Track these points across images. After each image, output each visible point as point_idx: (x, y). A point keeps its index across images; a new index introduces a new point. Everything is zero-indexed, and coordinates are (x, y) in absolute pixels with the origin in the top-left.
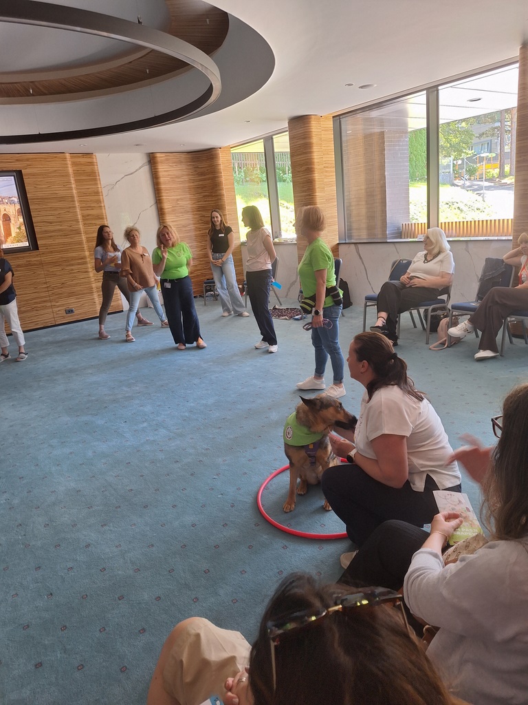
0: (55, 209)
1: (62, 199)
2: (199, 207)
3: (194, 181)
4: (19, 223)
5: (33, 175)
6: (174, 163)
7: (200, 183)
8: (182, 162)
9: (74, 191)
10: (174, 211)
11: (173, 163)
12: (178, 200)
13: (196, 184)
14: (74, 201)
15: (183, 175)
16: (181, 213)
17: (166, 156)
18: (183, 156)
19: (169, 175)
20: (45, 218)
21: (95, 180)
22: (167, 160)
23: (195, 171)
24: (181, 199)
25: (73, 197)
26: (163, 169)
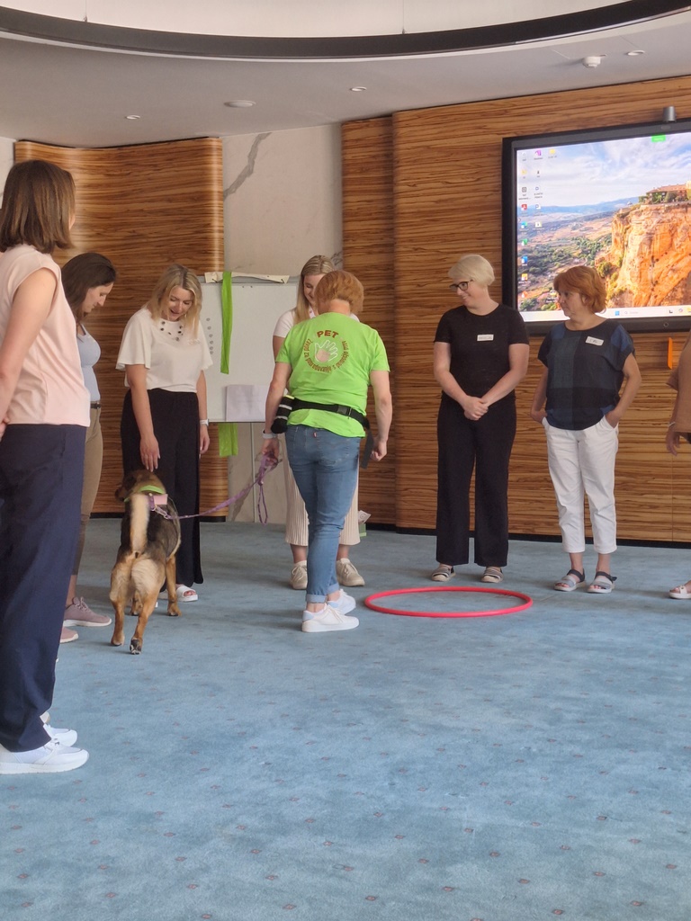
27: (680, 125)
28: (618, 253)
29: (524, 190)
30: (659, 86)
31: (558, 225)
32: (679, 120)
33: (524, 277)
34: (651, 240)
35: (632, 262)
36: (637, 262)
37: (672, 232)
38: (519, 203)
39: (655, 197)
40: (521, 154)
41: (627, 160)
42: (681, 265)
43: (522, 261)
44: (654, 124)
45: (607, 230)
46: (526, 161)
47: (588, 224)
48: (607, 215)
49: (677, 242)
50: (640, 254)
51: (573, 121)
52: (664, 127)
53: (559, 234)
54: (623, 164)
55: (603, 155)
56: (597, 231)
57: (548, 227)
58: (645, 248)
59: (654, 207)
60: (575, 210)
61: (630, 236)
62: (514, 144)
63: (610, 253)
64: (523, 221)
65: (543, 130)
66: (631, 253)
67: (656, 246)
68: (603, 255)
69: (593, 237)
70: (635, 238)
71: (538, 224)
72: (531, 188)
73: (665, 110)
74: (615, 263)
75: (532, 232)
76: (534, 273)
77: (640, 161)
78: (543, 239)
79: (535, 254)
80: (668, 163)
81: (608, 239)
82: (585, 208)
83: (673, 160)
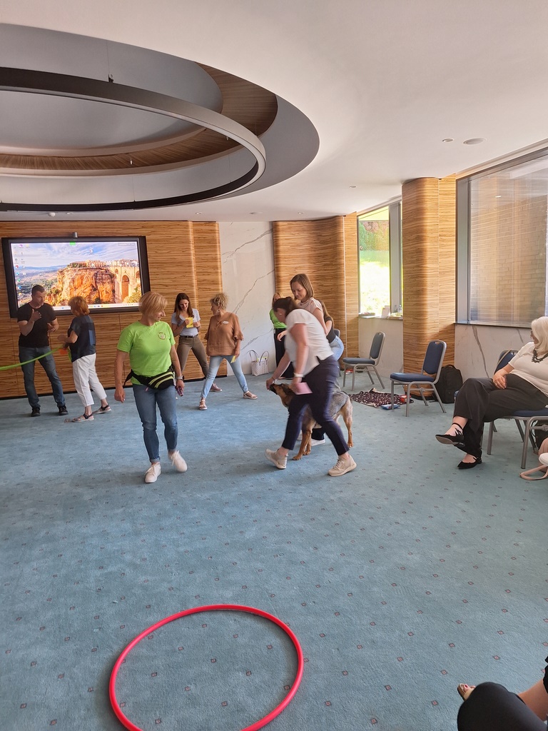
0: (172, 273)
1: (180, 264)
2: (318, 276)
3: (315, 249)
4: (136, 284)
5: (157, 241)
6: (297, 231)
7: (322, 251)
8: (305, 230)
9: (193, 257)
11: (295, 231)
12: (296, 268)
13: (317, 252)
14: (191, 266)
15: (304, 244)
17: (289, 224)
18: (306, 224)
19: (290, 243)
20: (161, 282)
21: (215, 247)
22: (289, 228)
23: (318, 239)
24: (300, 267)
25: (190, 262)
26: (283, 237)
27: (79, 240)
28: (61, 285)
29: (16, 260)
30: (69, 224)
31: (33, 274)
32: (79, 237)
33: (20, 294)
34: (74, 281)
35: (67, 289)
36: (69, 289)
37: (82, 278)
38: (14, 265)
39: (74, 265)
40: (13, 245)
41: (60, 251)
42: (86, 290)
43: (18, 288)
44: (69, 238)
45: (55, 277)
46: (15, 248)
47: (47, 275)
48: (54, 271)
49: (84, 282)
50: (70, 286)
51: (34, 234)
52: (74, 240)
53: (34, 277)
54: (59, 252)
55: (50, 248)
56: (50, 277)
57: (28, 275)
58: (72, 284)
59: (73, 269)
60: (41, 268)
61: (64, 280)
62: (9, 241)
63: (57, 285)
64: (17, 272)
65: (20, 236)
66: (66, 286)
67: (76, 283)
68: (54, 286)
69: (49, 279)
70: (67, 280)
71: (24, 274)
72: (19, 259)
73: (74, 233)
74: (60, 289)
75: (22, 276)
76: (24, 293)
77: (66, 252)
78: (27, 280)
79: (24, 285)
80: (78, 253)
81: (56, 280)
82: (45, 268)
83: (79, 252)
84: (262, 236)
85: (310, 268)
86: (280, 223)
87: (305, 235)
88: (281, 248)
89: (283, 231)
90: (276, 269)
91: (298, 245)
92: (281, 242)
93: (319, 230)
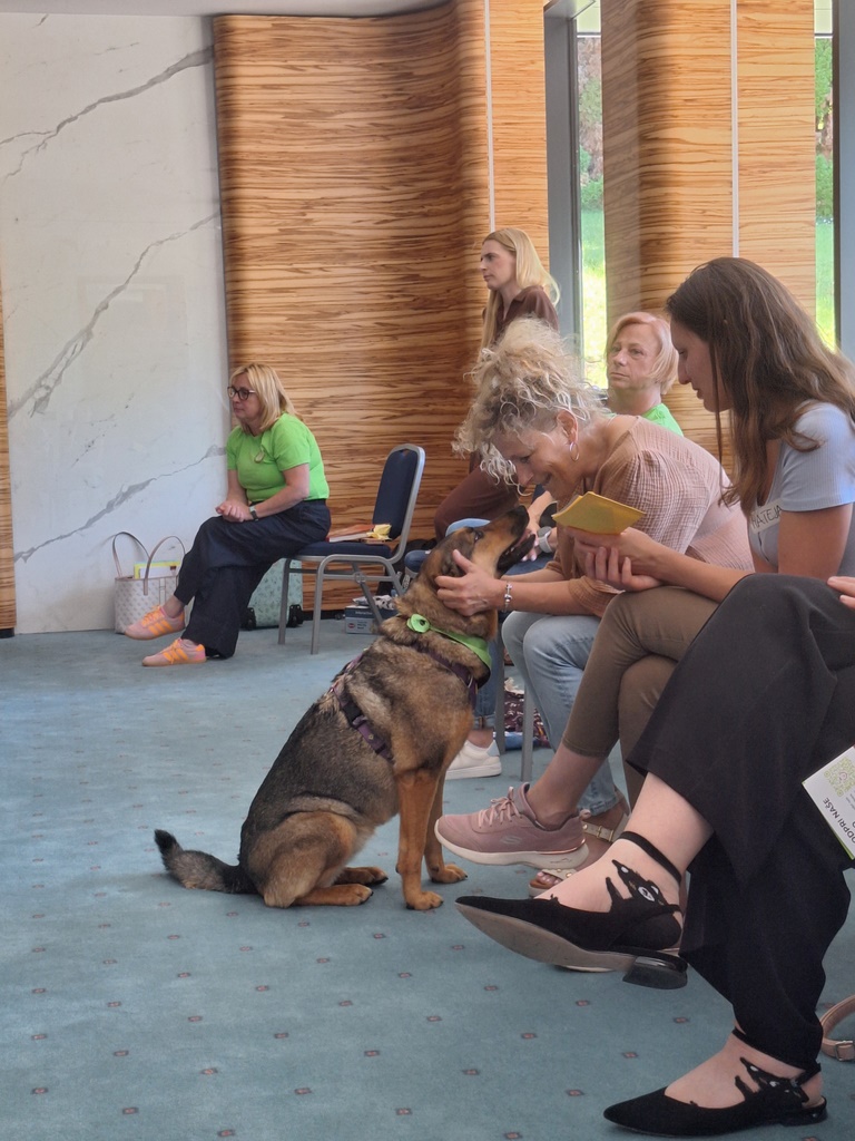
2: (400, 241)
3: (390, 132)
6: (312, 55)
7: (415, 140)
8: (345, 54)
10: (284, 247)
11: (304, 56)
12: (308, 205)
13: (396, 142)
15: (345, 108)
16: (318, 258)
17: (276, 27)
19: (281, 104)
22: (280, 42)
23: (399, 91)
24: (325, 203)
26: (250, 74)
84: (170, 72)
85: (366, 206)
86: (241, 23)
87: (345, 72)
88: (245, 121)
89: (253, 51)
90: (228, 206)
91: (317, 114)
92: (244, 98)
93: (400, 52)
